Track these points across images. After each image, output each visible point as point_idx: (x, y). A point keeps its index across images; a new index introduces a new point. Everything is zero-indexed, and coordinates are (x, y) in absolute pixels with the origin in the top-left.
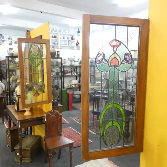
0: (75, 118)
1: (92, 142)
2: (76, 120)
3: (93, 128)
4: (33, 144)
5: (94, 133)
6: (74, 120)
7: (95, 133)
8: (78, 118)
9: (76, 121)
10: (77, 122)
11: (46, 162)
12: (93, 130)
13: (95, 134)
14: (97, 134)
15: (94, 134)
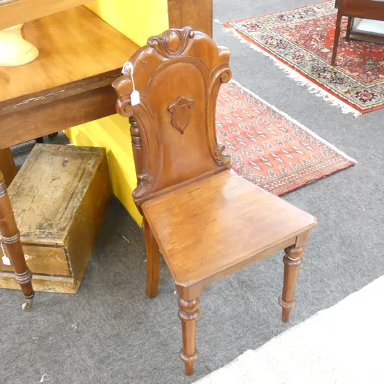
0: (239, 26)
1: (353, 165)
2: (247, 38)
3: (338, 80)
4: (76, 203)
5: (347, 109)
6: (236, 35)
7: (354, 106)
8: (253, 27)
9: (244, 41)
10: (253, 46)
11: (152, 293)
12: (341, 89)
13: (357, 113)
14: (364, 112)
15: (351, 114)
